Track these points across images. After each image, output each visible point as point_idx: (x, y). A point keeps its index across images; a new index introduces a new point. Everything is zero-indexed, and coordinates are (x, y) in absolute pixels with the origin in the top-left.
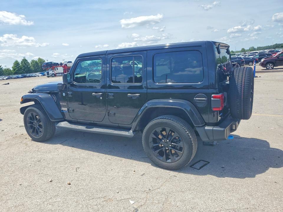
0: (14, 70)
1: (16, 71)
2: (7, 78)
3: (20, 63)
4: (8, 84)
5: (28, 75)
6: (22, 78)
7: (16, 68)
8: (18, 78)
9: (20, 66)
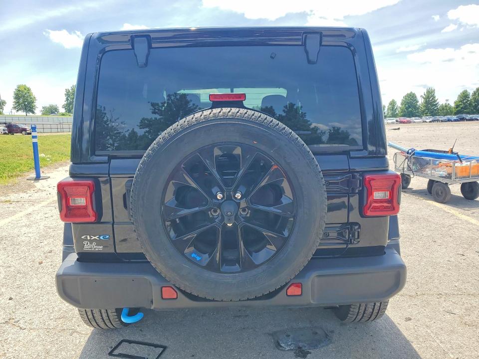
0: (457, 108)
1: (459, 108)
2: (431, 119)
3: (471, 94)
4: (399, 129)
5: (469, 117)
6: (455, 121)
7: (461, 104)
8: (449, 120)
9: (468, 101)
